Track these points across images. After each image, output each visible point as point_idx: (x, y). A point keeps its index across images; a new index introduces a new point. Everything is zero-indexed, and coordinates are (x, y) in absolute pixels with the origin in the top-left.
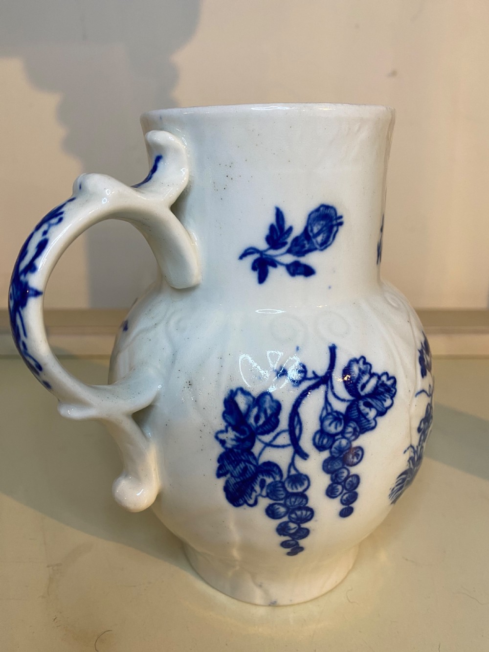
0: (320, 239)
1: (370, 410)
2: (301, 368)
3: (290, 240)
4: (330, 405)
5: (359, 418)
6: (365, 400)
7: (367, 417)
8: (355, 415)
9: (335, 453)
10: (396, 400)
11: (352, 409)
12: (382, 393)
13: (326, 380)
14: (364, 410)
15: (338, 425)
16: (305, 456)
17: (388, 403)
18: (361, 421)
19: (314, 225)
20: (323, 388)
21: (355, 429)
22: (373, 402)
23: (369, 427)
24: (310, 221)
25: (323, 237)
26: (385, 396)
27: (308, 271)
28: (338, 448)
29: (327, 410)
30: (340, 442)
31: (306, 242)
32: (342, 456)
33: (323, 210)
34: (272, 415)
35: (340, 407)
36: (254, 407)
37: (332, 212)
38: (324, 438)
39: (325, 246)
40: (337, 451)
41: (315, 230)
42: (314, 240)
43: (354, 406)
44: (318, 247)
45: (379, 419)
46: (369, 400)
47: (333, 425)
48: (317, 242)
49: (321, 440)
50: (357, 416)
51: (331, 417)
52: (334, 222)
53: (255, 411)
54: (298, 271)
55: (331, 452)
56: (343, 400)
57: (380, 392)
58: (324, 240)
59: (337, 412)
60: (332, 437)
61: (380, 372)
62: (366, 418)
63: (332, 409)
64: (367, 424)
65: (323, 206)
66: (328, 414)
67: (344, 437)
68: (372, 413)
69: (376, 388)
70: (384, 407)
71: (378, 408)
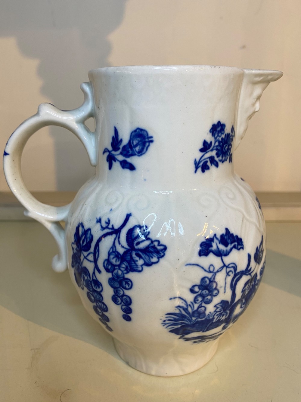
0: (137, 149)
1: (140, 259)
2: (107, 221)
3: (121, 147)
4: (115, 247)
5: (130, 261)
6: (137, 252)
7: (137, 263)
8: (128, 259)
9: (115, 276)
10: (162, 260)
11: (127, 254)
12: (152, 252)
13: (117, 232)
14: (135, 257)
15: (117, 260)
16: (99, 271)
17: (155, 259)
18: (132, 264)
19: (134, 140)
20: (114, 236)
21: (127, 267)
22: (143, 256)
23: (137, 269)
24: (131, 137)
25: (140, 148)
26: (153, 255)
27: (132, 168)
28: (116, 274)
29: (113, 249)
30: (118, 271)
31: (130, 149)
32: (119, 280)
33: (139, 132)
34: (89, 242)
35: (121, 251)
36: (84, 235)
37: (145, 133)
38: (109, 265)
39: (141, 153)
40: (116, 276)
41: (135, 143)
42: (134, 149)
43: (129, 253)
44: (136, 153)
45: (145, 268)
46: (140, 253)
47: (115, 259)
48: (136, 150)
49: (108, 265)
50: (129, 260)
51: (114, 254)
52: (147, 140)
53: (84, 237)
54: (126, 166)
55: (113, 275)
56: (123, 247)
57: (150, 251)
58: (140, 150)
59: (118, 252)
60: (114, 266)
61: (153, 239)
62: (135, 263)
63: (116, 250)
64: (136, 267)
65: (138, 129)
66: (113, 252)
67: (120, 269)
68: (140, 262)
69: (148, 247)
70: (150, 261)
71: (146, 260)
